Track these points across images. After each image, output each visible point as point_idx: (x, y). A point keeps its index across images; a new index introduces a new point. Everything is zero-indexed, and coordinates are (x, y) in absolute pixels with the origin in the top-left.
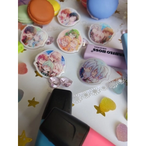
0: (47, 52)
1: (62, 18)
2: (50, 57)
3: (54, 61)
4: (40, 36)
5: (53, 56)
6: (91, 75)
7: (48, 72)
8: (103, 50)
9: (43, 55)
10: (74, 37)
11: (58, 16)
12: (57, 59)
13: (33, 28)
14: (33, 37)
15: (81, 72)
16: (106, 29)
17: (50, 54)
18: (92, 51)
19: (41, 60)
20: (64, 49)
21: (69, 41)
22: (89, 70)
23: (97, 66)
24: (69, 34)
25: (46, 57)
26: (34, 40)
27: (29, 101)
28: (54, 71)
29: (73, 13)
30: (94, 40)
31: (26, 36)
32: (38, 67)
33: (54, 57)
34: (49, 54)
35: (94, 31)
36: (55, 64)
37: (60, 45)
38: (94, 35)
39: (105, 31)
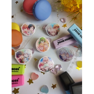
1: (26, 32)
3: (47, 62)
4: (27, 53)
6: (66, 57)
7: (48, 69)
8: (62, 40)
9: (40, 64)
10: (44, 42)
11: (23, 33)
13: (20, 52)
14: (24, 57)
15: (61, 58)
16: (54, 26)
17: (43, 61)
18: (58, 44)
19: (41, 67)
20: (43, 51)
21: (43, 46)
22: (64, 55)
23: (66, 51)
24: (40, 42)
25: (42, 64)
26: (26, 57)
27: (52, 87)
28: (50, 67)
29: (29, 25)
30: (52, 35)
31: (20, 59)
32: (43, 70)
33: (45, 61)
35: (49, 30)
36: (48, 63)
37: (40, 50)
38: (51, 33)
39: (55, 28)
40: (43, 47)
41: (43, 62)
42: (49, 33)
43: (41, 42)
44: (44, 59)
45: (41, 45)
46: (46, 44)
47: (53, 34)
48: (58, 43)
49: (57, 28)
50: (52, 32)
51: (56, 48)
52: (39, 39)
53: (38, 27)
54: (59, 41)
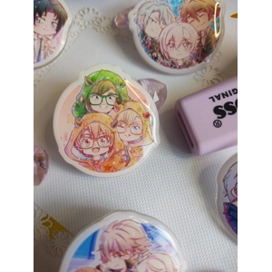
0: (77, 254)
2: (105, 260)
3: (128, 263)
5: (111, 250)
10: (112, 101)
12: (134, 249)
17: (97, 253)
18: (217, 124)
20: (108, 169)
24: (87, 101)
30: (173, 65)
33: (118, 252)
34: (90, 256)
35: (153, 31)
37: (86, 164)
38: (163, 48)
39: (189, 15)
40: (110, 138)
41: (97, 261)
42: (152, 46)
43: (93, 100)
44: (110, 238)
45: (95, 127)
46: (131, 115)
47: (180, 54)
48: (217, 110)
49: (203, 18)
50: (172, 43)
51: (205, 146)
52: (82, 81)
53: (89, 16)
54: (222, 102)
